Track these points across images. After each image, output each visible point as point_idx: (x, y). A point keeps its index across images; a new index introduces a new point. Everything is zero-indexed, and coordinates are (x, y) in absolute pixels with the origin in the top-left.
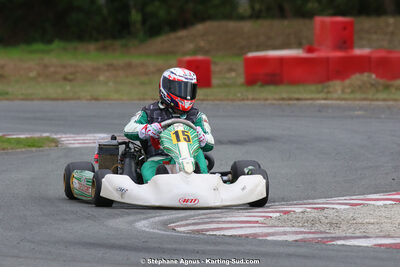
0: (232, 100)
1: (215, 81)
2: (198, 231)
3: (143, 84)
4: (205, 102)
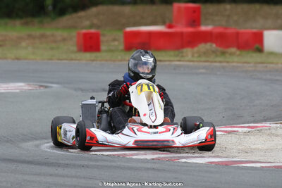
0: (114, 61)
1: (103, 47)
3: (52, 49)
4: (95, 62)
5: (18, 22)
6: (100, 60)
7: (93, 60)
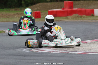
1: (41, 17)
2: (37, 51)
5: (13, 9)
6: (41, 21)
7: (39, 21)
